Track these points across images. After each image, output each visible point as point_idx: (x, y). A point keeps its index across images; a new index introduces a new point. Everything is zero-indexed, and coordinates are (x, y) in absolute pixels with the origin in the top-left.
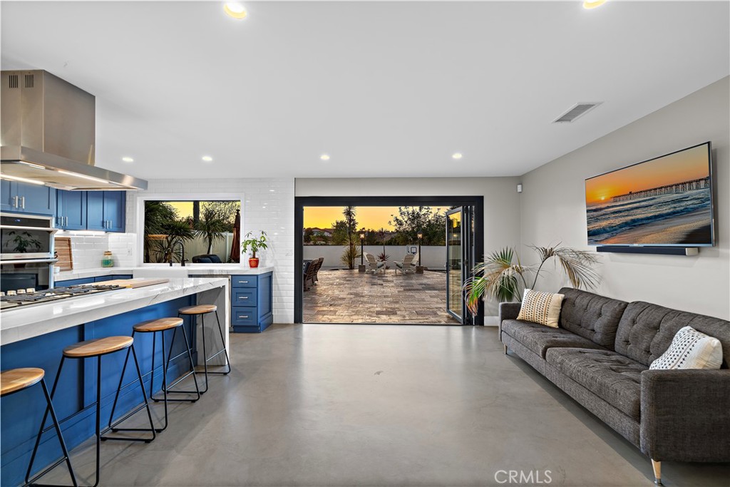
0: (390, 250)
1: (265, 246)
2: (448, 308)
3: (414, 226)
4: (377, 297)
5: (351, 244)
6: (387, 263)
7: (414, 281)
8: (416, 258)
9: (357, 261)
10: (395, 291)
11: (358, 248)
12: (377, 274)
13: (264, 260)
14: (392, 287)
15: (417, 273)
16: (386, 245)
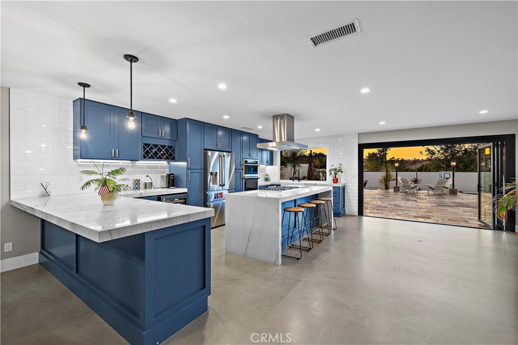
0: (421, 175)
1: (342, 172)
2: (479, 218)
3: (447, 154)
4: (413, 208)
5: (387, 171)
6: (419, 185)
7: (447, 200)
8: (450, 182)
9: (392, 184)
10: (429, 206)
11: (393, 174)
12: (410, 193)
13: (340, 179)
14: (425, 203)
15: (450, 194)
16: (418, 171)
